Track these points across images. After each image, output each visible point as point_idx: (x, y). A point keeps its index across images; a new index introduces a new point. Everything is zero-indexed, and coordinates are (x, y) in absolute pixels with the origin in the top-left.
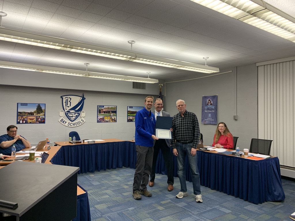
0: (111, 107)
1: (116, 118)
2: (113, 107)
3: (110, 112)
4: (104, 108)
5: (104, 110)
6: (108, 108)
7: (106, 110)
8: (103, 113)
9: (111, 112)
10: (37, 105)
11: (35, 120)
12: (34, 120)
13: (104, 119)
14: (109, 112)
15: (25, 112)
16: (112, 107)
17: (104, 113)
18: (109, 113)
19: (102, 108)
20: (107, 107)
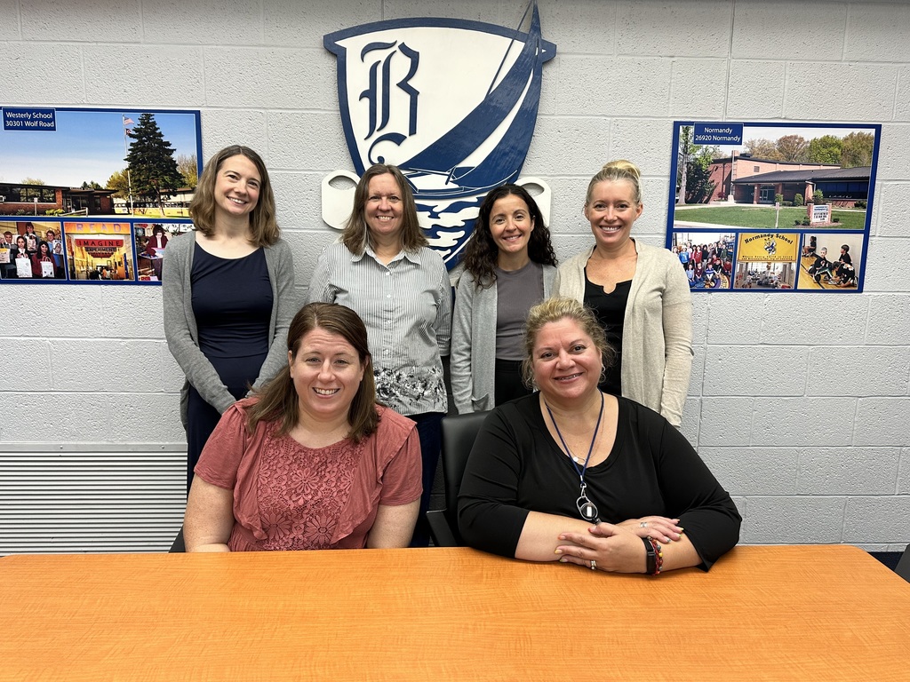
0: (820, 134)
1: (856, 255)
2: (841, 134)
3: (801, 187)
4: (740, 149)
5: (743, 170)
6: (787, 151)
7: (767, 168)
8: (723, 196)
9: (810, 192)
10: (133, 122)
11: (126, 251)
12: (117, 256)
13: (732, 257)
14: (791, 191)
15: (40, 188)
16: (826, 143)
17: (738, 200)
18: (790, 200)
19: (726, 151)
20: (774, 136)
